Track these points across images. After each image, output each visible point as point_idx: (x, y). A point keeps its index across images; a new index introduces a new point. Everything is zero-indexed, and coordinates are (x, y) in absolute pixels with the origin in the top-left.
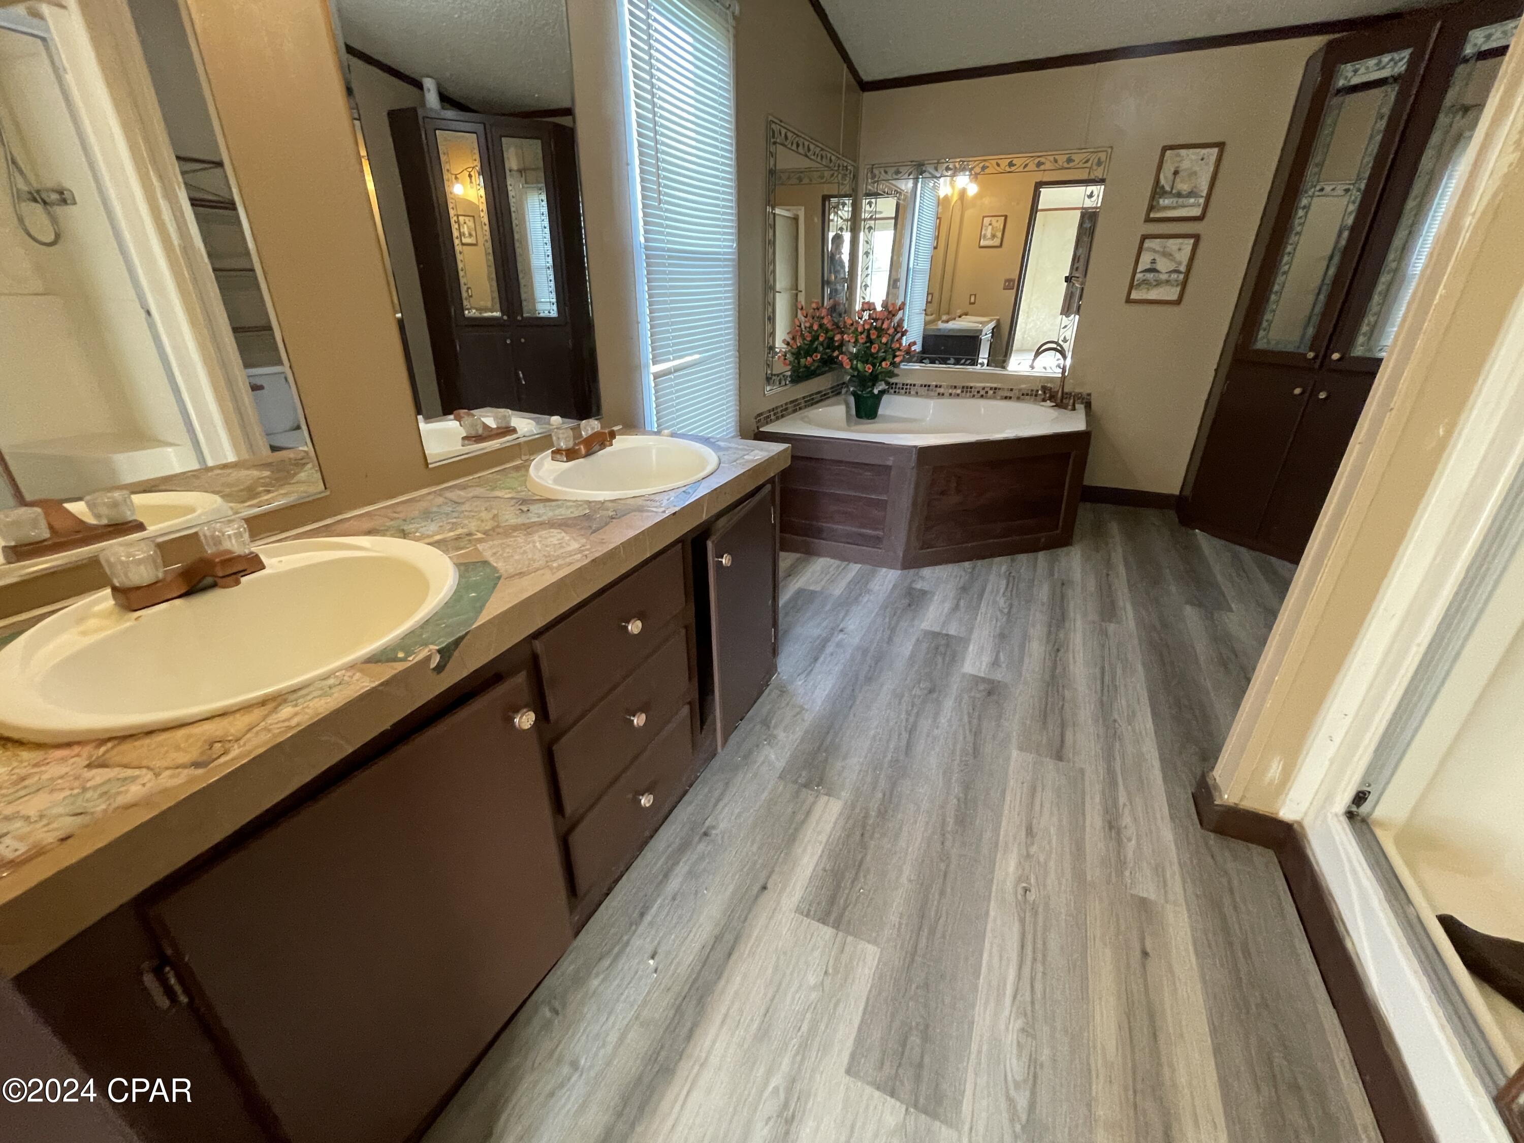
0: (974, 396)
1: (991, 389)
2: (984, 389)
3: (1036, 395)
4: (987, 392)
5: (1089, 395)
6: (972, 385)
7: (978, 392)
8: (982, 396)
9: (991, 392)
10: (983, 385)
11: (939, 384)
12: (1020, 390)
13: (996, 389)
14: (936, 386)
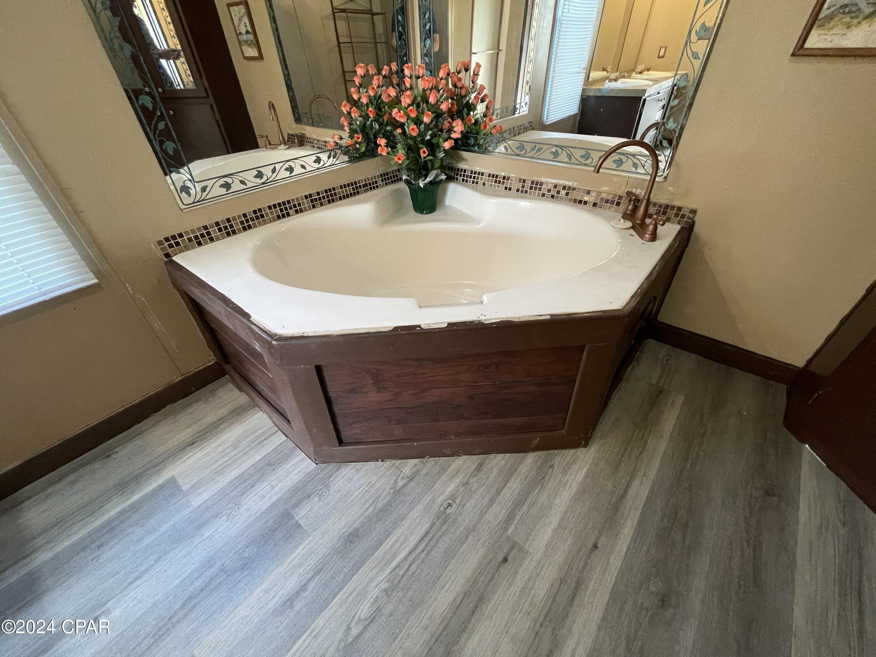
0: (543, 195)
1: (564, 188)
2: (555, 187)
3: (618, 204)
4: (558, 192)
5: (694, 212)
6: (543, 180)
7: (549, 191)
8: (553, 196)
9: (563, 192)
10: (555, 181)
11: (507, 175)
12: (599, 193)
13: (570, 188)
14: (504, 178)
